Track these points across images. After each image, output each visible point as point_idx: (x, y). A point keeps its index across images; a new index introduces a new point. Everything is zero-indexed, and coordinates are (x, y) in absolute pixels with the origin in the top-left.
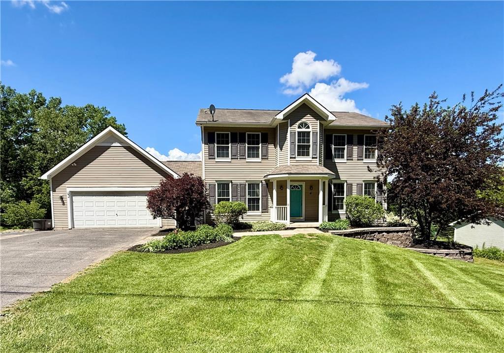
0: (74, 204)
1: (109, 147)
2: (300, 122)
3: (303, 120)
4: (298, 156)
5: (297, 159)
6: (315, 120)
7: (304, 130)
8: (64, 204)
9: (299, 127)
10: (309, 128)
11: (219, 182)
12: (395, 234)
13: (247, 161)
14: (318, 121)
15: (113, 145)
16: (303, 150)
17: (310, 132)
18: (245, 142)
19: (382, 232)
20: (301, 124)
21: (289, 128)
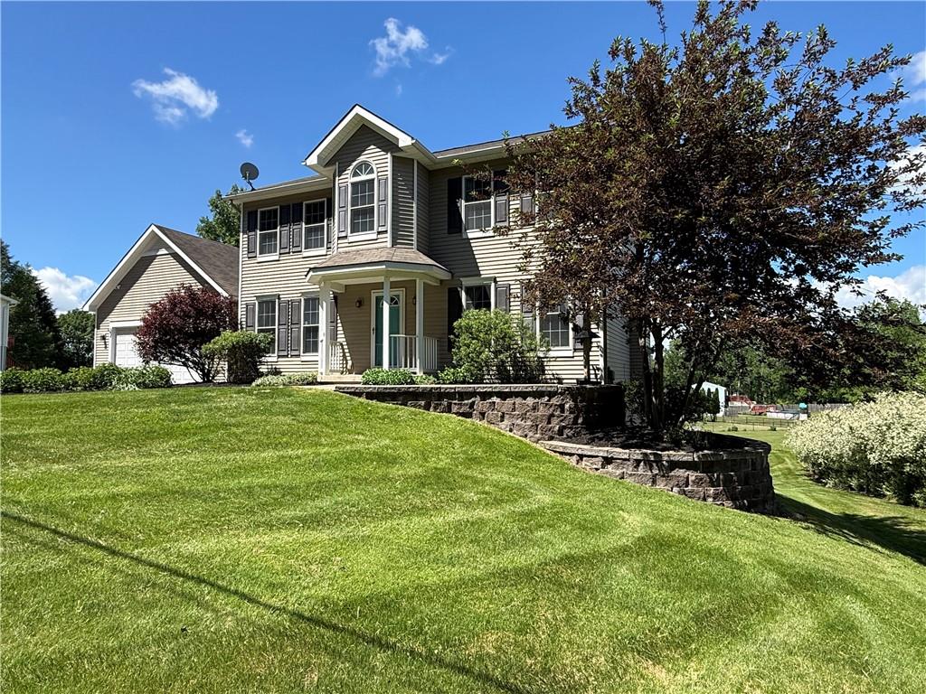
0: (118, 346)
1: (154, 257)
2: (354, 164)
3: (362, 158)
4: (351, 233)
5: (351, 239)
6: (383, 153)
7: (364, 177)
8: (106, 347)
9: (355, 174)
10: (373, 172)
11: (260, 300)
12: (519, 400)
13: (305, 254)
14: (389, 155)
15: (159, 253)
16: (362, 219)
17: (373, 180)
18: (301, 220)
19: (490, 395)
20: (359, 167)
21: (337, 178)
